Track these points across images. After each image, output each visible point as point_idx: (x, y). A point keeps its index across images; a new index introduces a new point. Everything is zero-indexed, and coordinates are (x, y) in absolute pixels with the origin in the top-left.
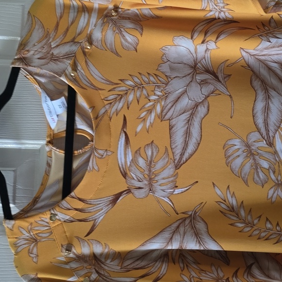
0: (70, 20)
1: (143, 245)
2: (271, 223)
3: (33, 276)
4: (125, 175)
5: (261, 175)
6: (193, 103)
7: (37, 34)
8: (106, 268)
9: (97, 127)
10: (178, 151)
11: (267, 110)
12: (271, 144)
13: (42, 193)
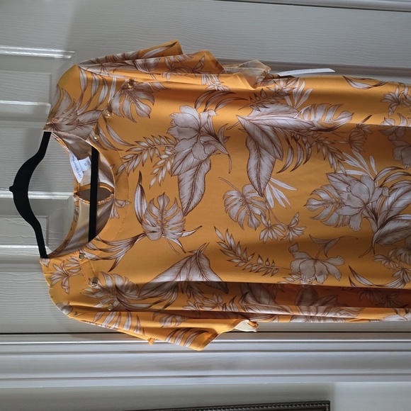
0: (93, 91)
1: (156, 278)
2: (262, 259)
3: (66, 304)
4: (141, 221)
5: (254, 219)
6: (198, 161)
7: (65, 104)
8: (126, 297)
9: (116, 182)
10: (185, 201)
11: (259, 166)
12: (262, 195)
13: (72, 236)
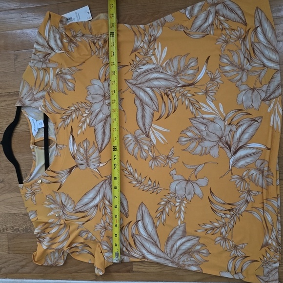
0: (41, 79)
2: (151, 181)
5: (144, 153)
9: (57, 133)
11: (144, 117)
12: (148, 136)
